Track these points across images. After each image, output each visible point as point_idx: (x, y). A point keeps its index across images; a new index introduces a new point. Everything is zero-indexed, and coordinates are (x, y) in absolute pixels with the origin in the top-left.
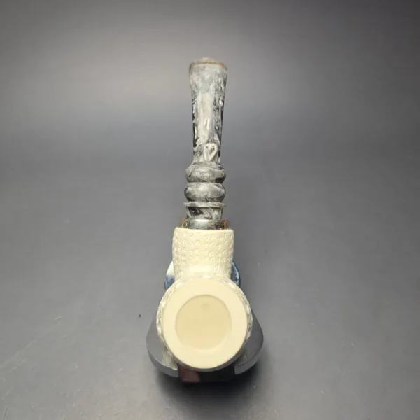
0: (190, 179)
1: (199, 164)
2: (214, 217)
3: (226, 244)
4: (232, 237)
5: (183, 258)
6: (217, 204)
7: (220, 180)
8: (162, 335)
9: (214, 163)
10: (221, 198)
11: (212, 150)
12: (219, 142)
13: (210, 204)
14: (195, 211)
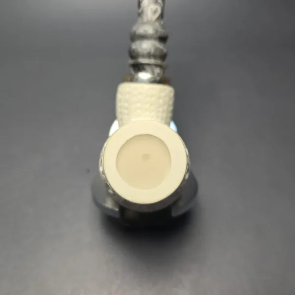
0: (135, 37)
1: (143, 23)
2: (156, 74)
3: (167, 99)
4: (172, 94)
5: (126, 112)
6: (159, 62)
7: (163, 39)
8: (104, 173)
9: (157, 24)
10: (163, 57)
11: (155, 12)
12: (162, 5)
13: (152, 61)
14: (138, 67)
